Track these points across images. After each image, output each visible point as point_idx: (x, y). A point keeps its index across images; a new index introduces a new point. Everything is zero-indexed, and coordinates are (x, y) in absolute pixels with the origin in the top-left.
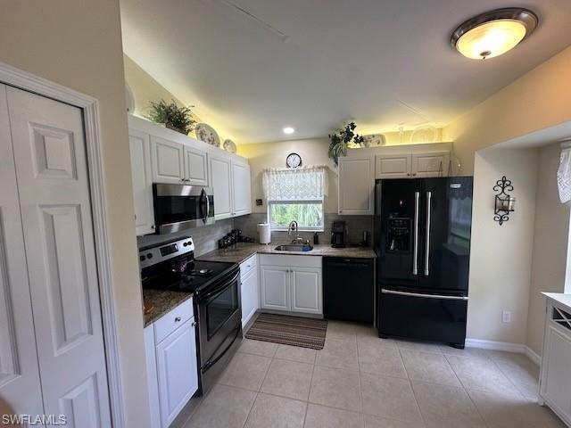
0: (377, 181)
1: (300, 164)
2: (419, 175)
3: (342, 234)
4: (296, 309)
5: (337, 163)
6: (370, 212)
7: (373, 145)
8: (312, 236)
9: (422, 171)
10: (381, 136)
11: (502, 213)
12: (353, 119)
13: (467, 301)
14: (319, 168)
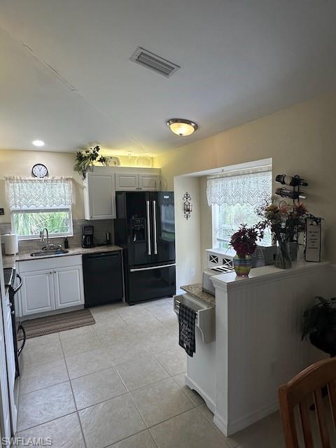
0: (117, 193)
1: (47, 175)
2: (144, 189)
3: (91, 236)
4: (60, 306)
5: (85, 177)
6: (114, 216)
7: (111, 165)
8: (62, 241)
9: (145, 187)
10: (116, 158)
11: (187, 213)
12: (98, 143)
13: (175, 266)
14: (67, 179)
